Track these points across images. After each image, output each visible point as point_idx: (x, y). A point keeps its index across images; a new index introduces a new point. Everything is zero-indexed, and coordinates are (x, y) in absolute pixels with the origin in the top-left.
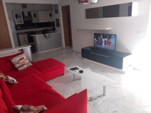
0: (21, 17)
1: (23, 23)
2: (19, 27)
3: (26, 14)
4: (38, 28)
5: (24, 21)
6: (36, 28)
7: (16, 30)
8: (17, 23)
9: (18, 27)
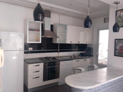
0: (39, 30)
1: (40, 42)
2: (31, 49)
3: (47, 28)
4: (60, 51)
5: (42, 38)
6: (57, 51)
7: (25, 53)
8: (29, 41)
9: (29, 49)
